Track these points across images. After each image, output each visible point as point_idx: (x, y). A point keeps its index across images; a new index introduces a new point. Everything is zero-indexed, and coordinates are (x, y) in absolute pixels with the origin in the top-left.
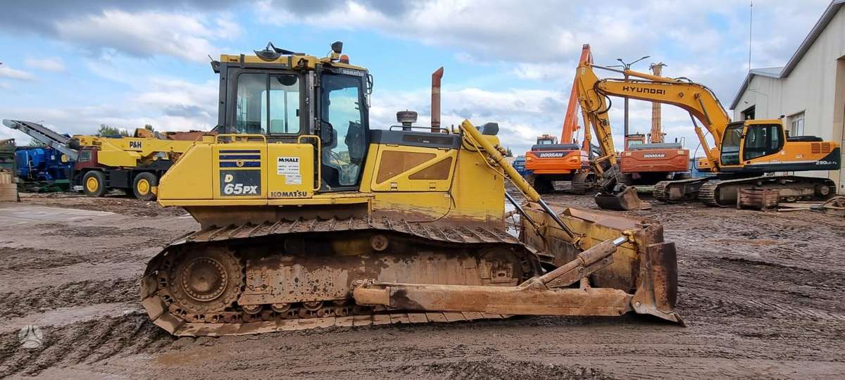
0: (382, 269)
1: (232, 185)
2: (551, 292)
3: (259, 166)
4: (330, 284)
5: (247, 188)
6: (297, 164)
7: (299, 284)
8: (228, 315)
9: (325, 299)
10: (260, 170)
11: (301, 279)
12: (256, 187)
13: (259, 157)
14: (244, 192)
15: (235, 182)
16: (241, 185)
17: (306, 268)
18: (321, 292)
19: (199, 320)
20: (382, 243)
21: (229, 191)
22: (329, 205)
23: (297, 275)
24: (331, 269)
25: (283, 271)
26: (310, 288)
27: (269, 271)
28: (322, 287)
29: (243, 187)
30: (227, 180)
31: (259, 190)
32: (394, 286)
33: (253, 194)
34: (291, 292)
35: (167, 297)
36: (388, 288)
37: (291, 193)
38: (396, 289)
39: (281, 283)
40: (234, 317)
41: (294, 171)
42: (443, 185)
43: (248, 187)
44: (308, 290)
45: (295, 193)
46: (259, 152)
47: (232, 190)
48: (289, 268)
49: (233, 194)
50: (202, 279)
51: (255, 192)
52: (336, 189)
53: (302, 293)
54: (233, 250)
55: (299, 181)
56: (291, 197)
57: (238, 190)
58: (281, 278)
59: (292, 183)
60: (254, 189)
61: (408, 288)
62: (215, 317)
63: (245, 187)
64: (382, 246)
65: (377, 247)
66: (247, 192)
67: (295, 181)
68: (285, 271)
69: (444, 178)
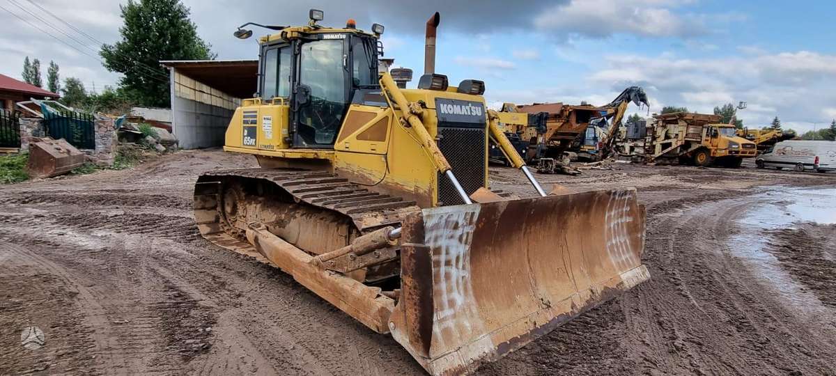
2: (326, 274)
3: (256, 123)
6: (270, 122)
10: (256, 127)
11: (258, 216)
12: (255, 140)
13: (255, 116)
14: (251, 143)
15: (247, 136)
16: (250, 138)
17: (261, 208)
21: (245, 142)
22: (281, 158)
23: (257, 212)
24: (270, 212)
27: (248, 206)
29: (250, 140)
30: (245, 134)
31: (255, 143)
37: (267, 146)
39: (251, 216)
42: (381, 147)
43: (252, 140)
46: (256, 112)
49: (246, 144)
52: (311, 146)
56: (268, 149)
57: (248, 142)
58: (251, 213)
69: (383, 139)
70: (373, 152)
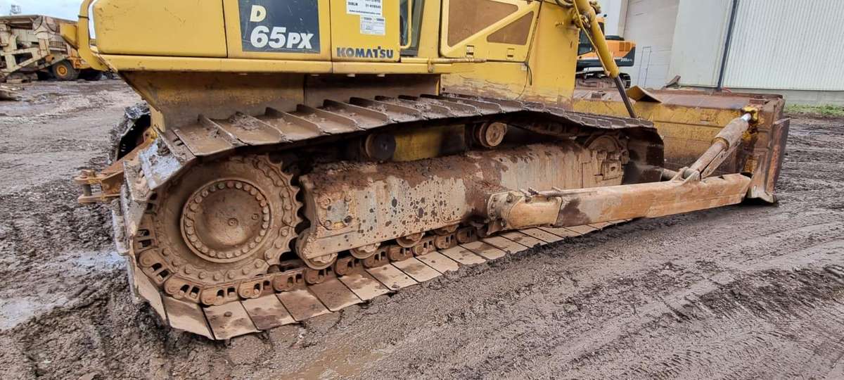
0: (502, 172)
1: (266, 29)
2: (702, 184)
4: (441, 203)
5: (294, 38)
7: (398, 208)
8: (280, 278)
9: (434, 228)
11: (402, 201)
12: (310, 35)
14: (289, 46)
15: (271, 22)
16: (283, 30)
17: (406, 182)
18: (429, 217)
19: (227, 298)
20: (497, 134)
21: (259, 40)
23: (395, 193)
24: (440, 180)
25: (375, 188)
26: (413, 214)
27: (352, 193)
28: (429, 210)
29: (286, 35)
30: (254, 18)
31: (315, 42)
32: (565, 195)
33: (305, 50)
34: (387, 224)
35: (157, 266)
36: (559, 198)
37: (369, 51)
38: (567, 200)
39: (372, 211)
40: (291, 279)
41: (373, 10)
42: (520, 52)
43: (296, 35)
44: (411, 216)
45: (375, 51)
47: (265, 38)
48: (381, 184)
49: (267, 48)
50: (233, 221)
51: (309, 46)
53: (404, 223)
54: (280, 162)
55: (380, 29)
56: (369, 58)
57: (277, 41)
58: (372, 203)
59: (372, 33)
60: (307, 38)
61: (580, 196)
62: (257, 287)
63: (291, 35)
64: (498, 138)
65: (491, 141)
66: (295, 46)
67: (375, 28)
68: (378, 188)
69: (523, 42)
70: (509, 60)
